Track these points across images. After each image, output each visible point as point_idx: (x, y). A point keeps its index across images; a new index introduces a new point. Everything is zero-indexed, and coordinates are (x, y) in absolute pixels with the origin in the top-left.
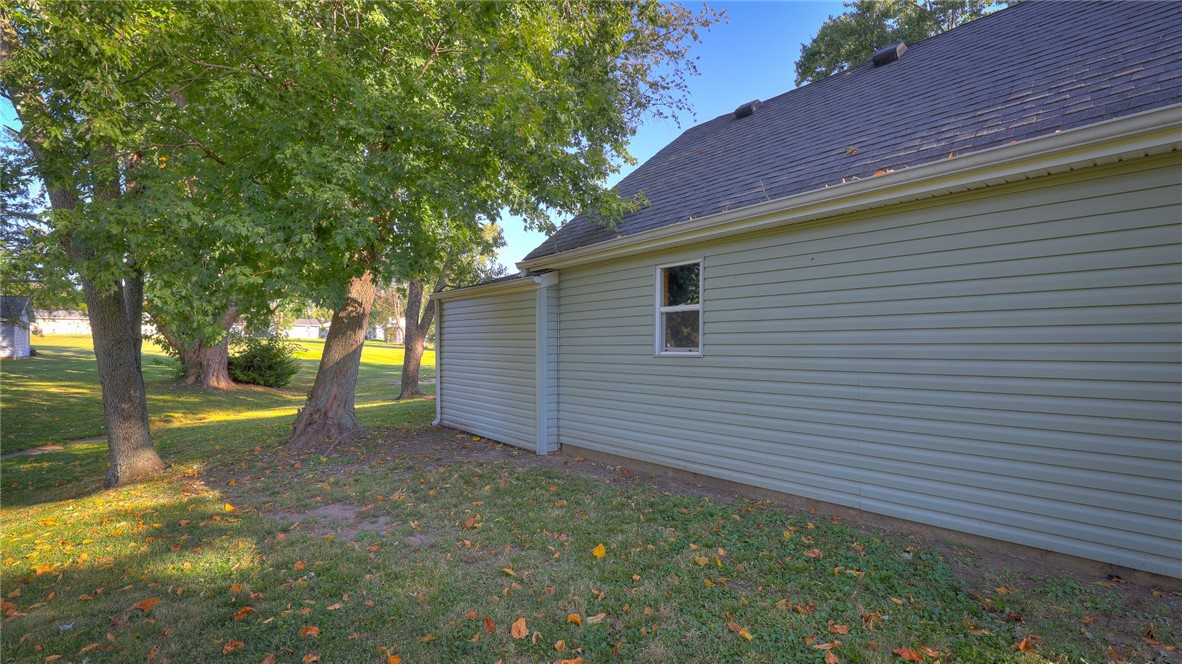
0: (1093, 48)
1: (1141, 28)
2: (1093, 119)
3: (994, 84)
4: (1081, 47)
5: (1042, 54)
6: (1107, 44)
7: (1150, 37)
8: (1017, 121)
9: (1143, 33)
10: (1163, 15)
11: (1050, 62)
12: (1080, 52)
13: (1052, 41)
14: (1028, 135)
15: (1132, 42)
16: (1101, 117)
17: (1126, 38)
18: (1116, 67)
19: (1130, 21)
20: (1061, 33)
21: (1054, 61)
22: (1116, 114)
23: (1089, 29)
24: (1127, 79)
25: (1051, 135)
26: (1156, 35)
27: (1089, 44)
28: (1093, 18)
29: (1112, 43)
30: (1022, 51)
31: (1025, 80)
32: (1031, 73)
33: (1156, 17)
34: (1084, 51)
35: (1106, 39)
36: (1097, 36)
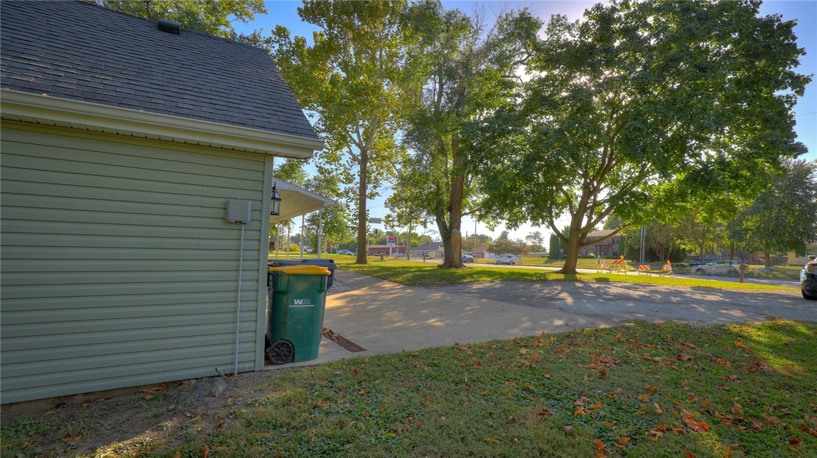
0: (90, 53)
1: (120, 56)
2: (72, 96)
3: (12, 39)
4: (84, 48)
5: (58, 38)
6: (99, 55)
7: (121, 63)
8: (18, 75)
9: (120, 59)
10: (132, 55)
11: (60, 46)
12: (82, 51)
13: (68, 33)
14: (23, 88)
15: (112, 61)
16: (77, 97)
17: (110, 57)
18: (98, 71)
19: (117, 48)
20: (75, 32)
21: (63, 47)
22: (86, 99)
23: (94, 40)
24: (101, 81)
25: (39, 95)
26: (126, 64)
27: (90, 49)
28: (98, 34)
29: (102, 55)
30: (44, 28)
31: (38, 49)
32: (45, 47)
33: (129, 54)
34: (85, 52)
35: (100, 51)
36: (96, 47)
